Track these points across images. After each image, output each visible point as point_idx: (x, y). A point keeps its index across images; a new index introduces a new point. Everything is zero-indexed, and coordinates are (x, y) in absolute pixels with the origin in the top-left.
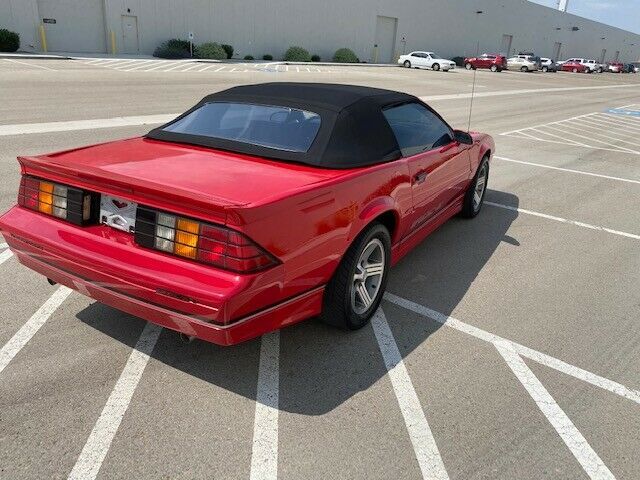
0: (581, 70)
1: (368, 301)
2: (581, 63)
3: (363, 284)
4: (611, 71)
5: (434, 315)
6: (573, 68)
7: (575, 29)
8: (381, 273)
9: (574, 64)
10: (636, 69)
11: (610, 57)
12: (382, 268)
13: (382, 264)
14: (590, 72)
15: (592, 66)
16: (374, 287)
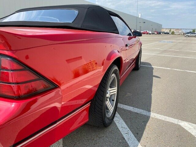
0: (147, 33)
1: (111, 109)
2: (147, 32)
3: (108, 99)
4: (155, 34)
5: (143, 112)
6: (145, 33)
7: (144, 23)
8: (116, 93)
9: (145, 32)
10: (161, 33)
11: (154, 30)
12: (116, 90)
13: (116, 88)
14: (150, 34)
15: (150, 32)
16: (113, 100)
